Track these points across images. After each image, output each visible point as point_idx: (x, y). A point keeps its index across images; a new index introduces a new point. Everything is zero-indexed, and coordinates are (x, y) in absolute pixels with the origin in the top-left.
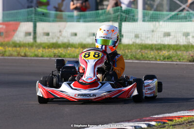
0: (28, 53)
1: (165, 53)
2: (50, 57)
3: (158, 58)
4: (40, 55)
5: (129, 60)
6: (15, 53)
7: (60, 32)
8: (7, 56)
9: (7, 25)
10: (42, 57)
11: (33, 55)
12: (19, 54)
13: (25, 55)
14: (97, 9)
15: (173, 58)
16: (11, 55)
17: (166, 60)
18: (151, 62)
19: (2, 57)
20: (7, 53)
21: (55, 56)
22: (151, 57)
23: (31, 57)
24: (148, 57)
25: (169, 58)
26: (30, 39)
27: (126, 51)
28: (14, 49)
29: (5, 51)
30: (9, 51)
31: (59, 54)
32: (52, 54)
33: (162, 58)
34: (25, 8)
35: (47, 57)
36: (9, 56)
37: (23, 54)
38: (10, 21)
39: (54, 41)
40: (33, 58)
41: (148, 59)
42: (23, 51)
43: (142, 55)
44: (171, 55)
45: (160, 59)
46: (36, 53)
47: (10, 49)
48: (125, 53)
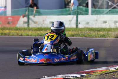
0: (23, 34)
1: (102, 33)
2: (36, 36)
3: (97, 36)
4: (30, 35)
5: (81, 37)
6: (16, 34)
7: (44, 21)
8: (11, 35)
9: (13, 18)
10: (31, 36)
11: (26, 35)
12: (18, 34)
13: (21, 35)
14: (66, 8)
15: (106, 36)
16: (13, 35)
17: (102, 37)
18: (93, 38)
19: (8, 36)
20: (11, 34)
21: (38, 35)
22: (93, 35)
23: (25, 36)
24: (91, 36)
25: (104, 36)
26: (26, 26)
27: (79, 32)
28: (15, 31)
29: (10, 33)
30: (12, 32)
31: (41, 34)
32: (37, 34)
33: (99, 36)
34: (24, 8)
35: (34, 36)
36: (12, 36)
37: (20, 34)
38: (15, 15)
39: (39, 26)
40: (25, 37)
41: (91, 37)
42: (20, 32)
43: (88, 34)
44: (105, 34)
45: (98, 37)
46: (28, 33)
47: (13, 31)
48: (79, 33)
